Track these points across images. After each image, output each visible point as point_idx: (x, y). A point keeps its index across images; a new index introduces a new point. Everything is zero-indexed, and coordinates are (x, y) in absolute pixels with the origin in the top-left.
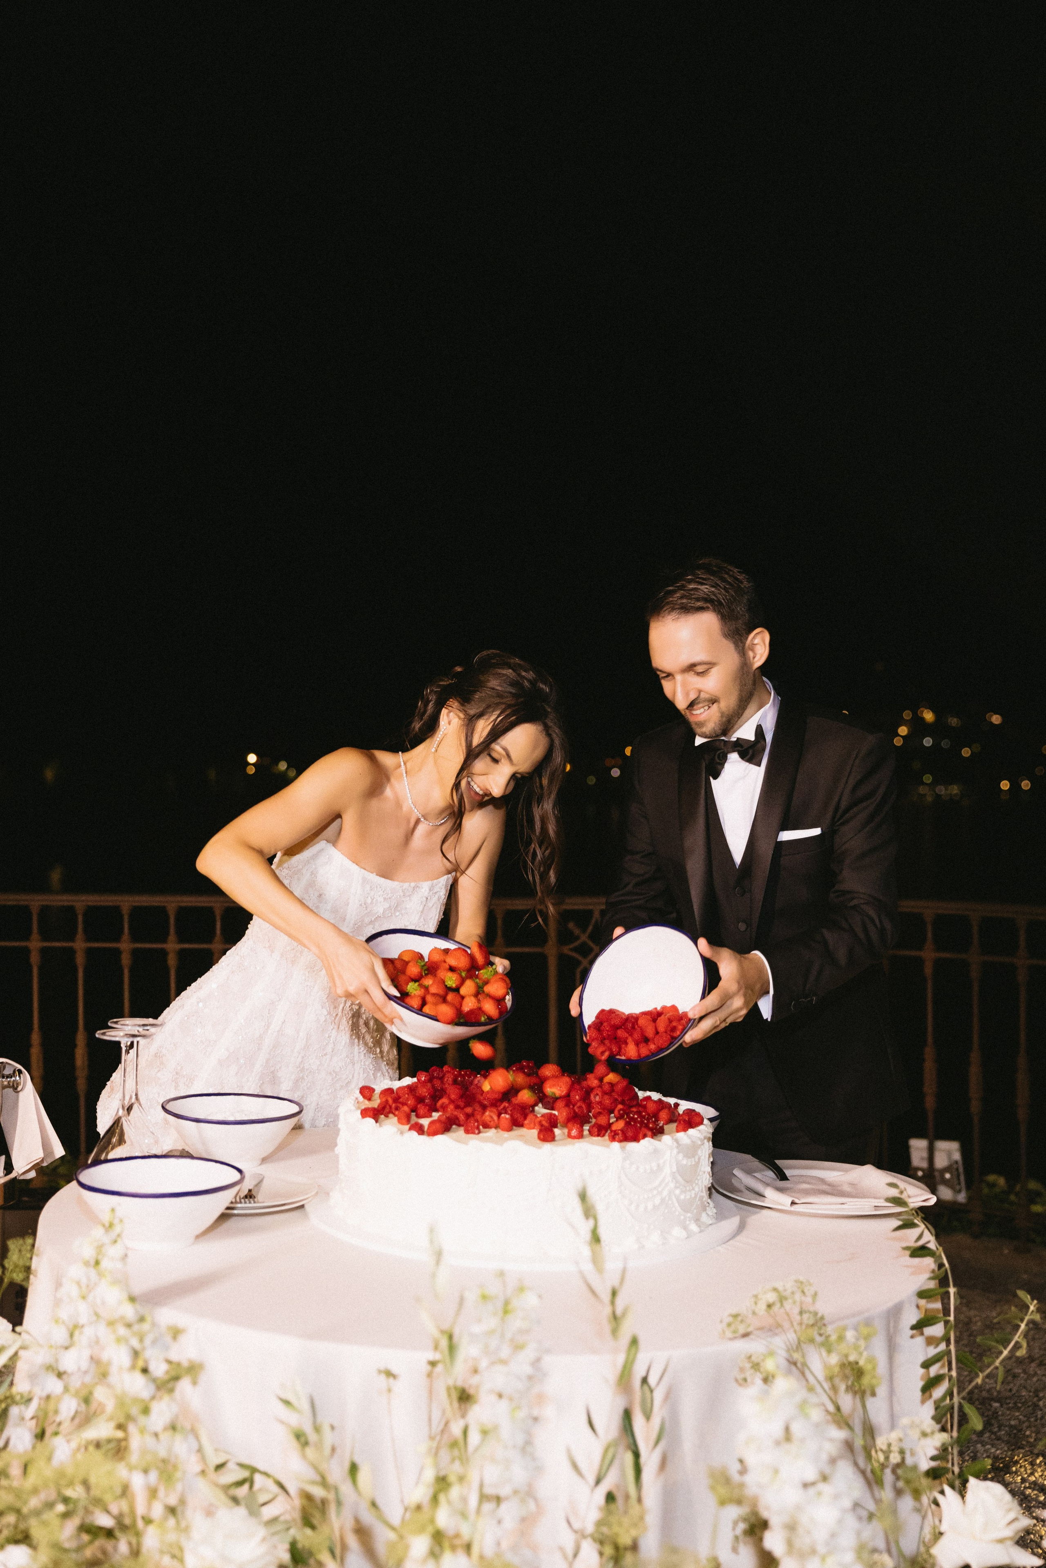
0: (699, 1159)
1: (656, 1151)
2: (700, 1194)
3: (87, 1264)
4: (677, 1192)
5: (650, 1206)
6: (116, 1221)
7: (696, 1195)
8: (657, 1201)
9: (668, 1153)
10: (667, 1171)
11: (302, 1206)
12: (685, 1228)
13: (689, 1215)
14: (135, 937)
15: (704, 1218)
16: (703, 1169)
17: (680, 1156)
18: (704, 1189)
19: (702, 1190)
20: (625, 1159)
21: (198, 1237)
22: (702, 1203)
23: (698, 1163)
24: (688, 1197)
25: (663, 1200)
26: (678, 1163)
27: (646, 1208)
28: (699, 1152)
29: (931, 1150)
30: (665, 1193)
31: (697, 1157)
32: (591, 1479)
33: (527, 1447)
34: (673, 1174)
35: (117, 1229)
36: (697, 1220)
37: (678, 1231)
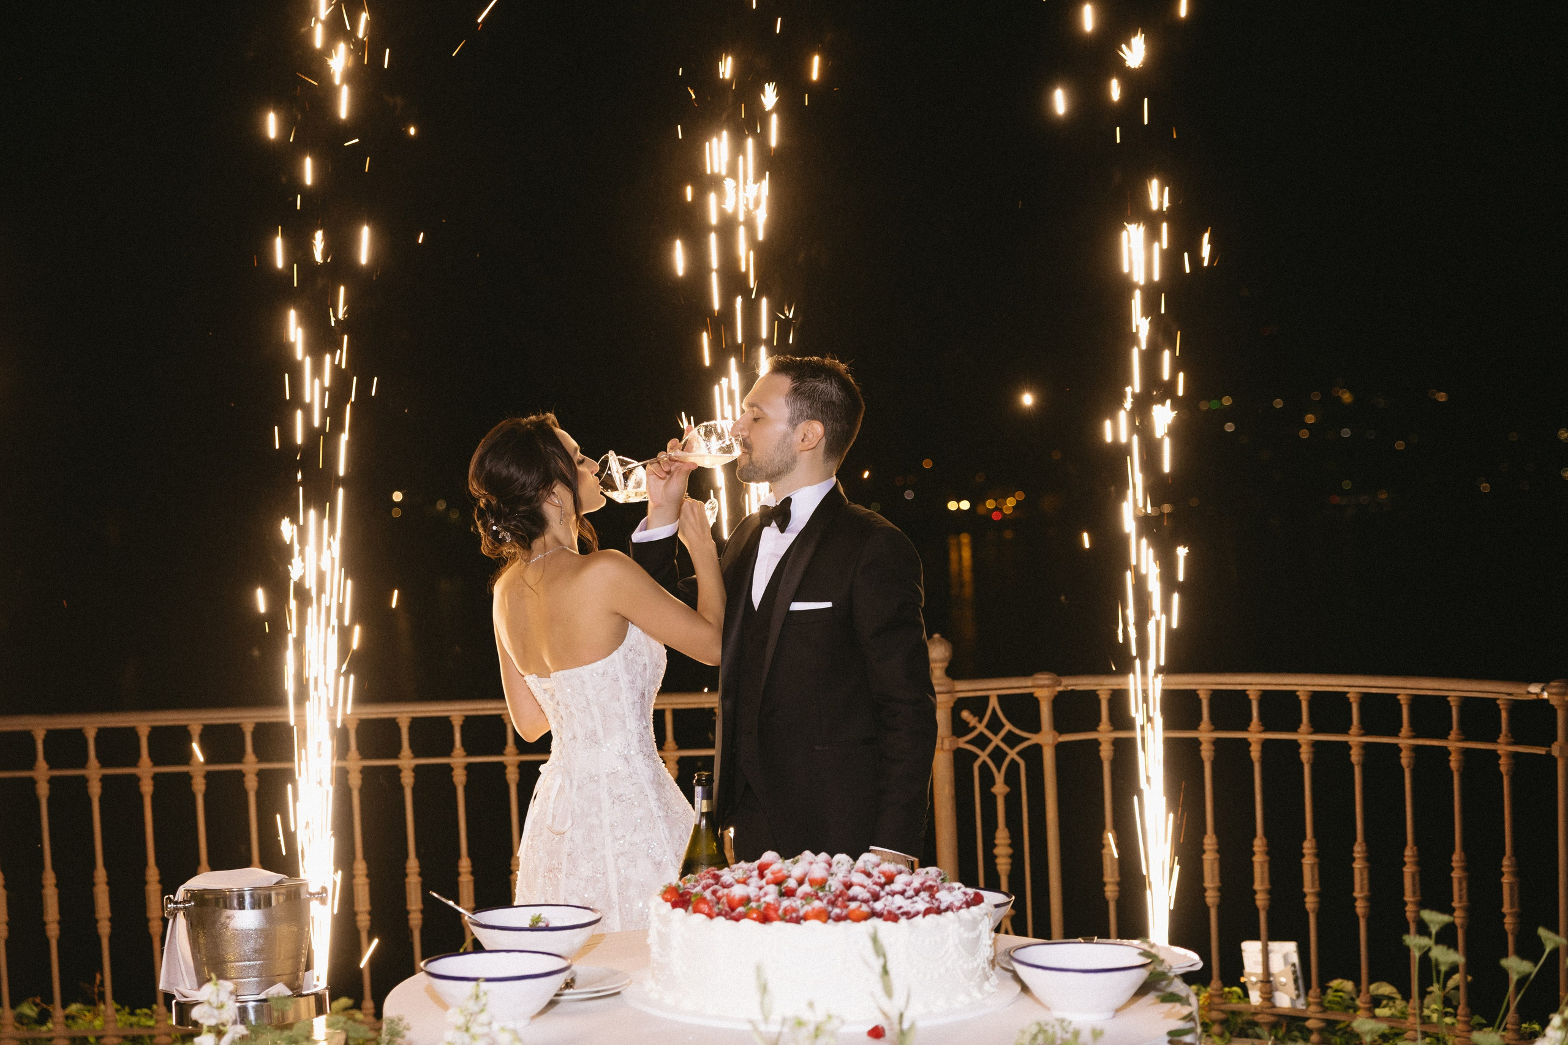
0: (980, 932)
1: (939, 924)
2: (982, 965)
3: (459, 1028)
4: (961, 962)
5: (935, 975)
6: (481, 994)
7: (978, 966)
8: (942, 970)
9: (951, 929)
10: (950, 942)
11: (618, 993)
12: (969, 995)
13: (972, 983)
14: (470, 749)
15: (987, 986)
16: (984, 942)
17: (962, 930)
18: (986, 962)
19: (984, 961)
21: (533, 1018)
22: (985, 974)
23: (978, 937)
24: (970, 967)
25: (947, 969)
26: (960, 936)
28: (980, 927)
29: (1266, 953)
30: (949, 964)
31: (978, 932)
34: (955, 946)
35: (483, 1000)
36: (980, 988)
37: (962, 998)
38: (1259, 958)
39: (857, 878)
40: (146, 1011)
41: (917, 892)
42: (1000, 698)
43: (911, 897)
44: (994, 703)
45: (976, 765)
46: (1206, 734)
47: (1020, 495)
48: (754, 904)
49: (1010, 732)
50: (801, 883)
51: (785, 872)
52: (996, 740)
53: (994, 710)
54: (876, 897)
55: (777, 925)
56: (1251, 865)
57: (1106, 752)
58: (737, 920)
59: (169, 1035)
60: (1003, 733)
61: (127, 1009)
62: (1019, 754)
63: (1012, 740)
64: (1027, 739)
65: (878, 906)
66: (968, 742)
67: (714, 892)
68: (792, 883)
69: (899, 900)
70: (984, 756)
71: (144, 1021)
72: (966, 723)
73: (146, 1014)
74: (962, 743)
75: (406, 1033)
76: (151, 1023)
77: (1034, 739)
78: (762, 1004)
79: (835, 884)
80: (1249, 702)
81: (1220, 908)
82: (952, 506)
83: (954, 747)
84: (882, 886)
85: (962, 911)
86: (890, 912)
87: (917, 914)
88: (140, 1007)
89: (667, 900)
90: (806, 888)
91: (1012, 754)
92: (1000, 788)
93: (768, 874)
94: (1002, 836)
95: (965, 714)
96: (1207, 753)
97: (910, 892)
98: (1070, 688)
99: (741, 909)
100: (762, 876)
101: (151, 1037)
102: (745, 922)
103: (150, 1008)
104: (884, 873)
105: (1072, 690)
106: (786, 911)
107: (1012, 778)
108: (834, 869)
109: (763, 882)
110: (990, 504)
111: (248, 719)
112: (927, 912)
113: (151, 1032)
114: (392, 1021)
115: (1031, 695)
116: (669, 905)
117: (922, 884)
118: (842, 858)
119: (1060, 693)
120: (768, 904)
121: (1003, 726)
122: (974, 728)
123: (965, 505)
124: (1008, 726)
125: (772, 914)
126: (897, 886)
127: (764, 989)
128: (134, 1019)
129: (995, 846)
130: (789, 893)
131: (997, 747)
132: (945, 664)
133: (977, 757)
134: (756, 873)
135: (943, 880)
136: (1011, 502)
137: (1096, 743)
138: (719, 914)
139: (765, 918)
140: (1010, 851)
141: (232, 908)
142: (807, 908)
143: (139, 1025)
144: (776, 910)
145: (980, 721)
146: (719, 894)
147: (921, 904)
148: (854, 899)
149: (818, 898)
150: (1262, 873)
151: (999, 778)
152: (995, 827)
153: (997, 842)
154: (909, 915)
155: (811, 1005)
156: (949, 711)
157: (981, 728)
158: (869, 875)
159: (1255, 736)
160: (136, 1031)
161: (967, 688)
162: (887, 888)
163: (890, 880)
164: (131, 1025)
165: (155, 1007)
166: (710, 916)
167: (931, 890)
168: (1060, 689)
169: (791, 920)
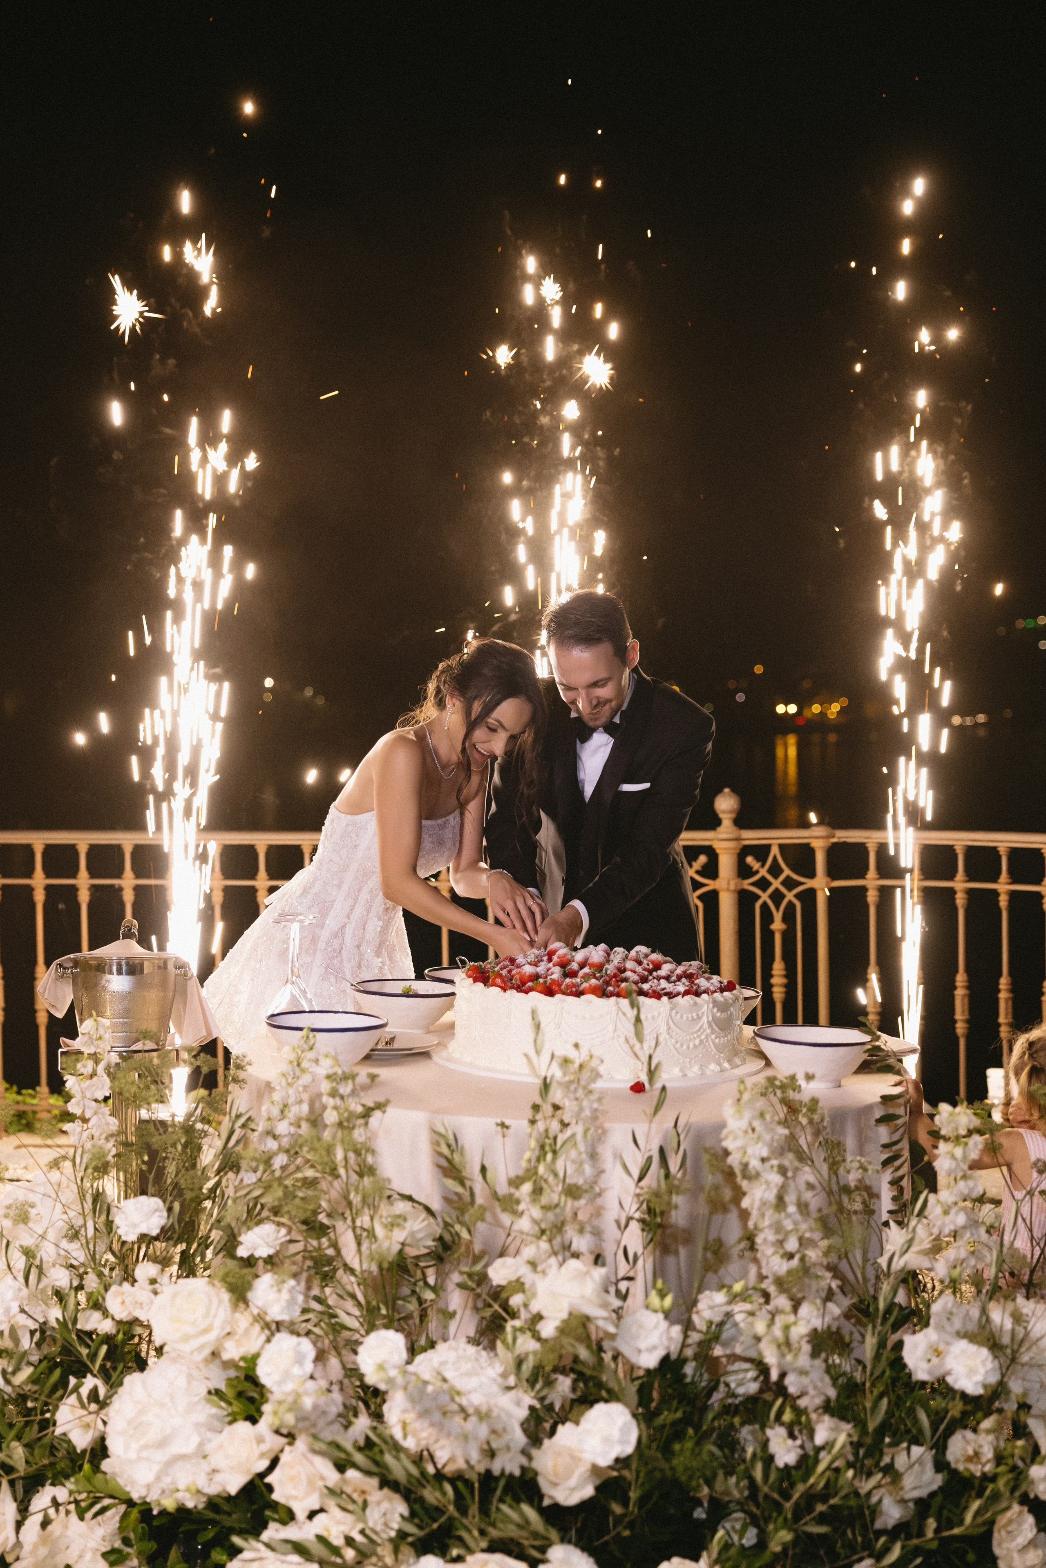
0: (731, 1013)
1: (696, 1003)
2: (731, 1041)
4: (713, 1036)
5: (691, 1046)
7: (728, 1041)
8: (697, 1042)
9: (705, 1007)
10: (705, 1019)
12: (719, 1064)
13: (722, 1055)
16: (734, 1022)
17: (715, 1010)
19: (734, 1038)
20: (672, 1009)
22: (735, 1049)
24: (722, 1042)
25: (701, 1041)
26: (714, 1016)
27: (688, 1047)
28: (731, 1009)
30: (703, 1037)
31: (728, 1013)
32: (636, 1174)
33: (593, 1156)
34: (709, 1023)
36: (730, 1061)
37: (713, 1067)
38: (1002, 1083)
39: (630, 965)
40: (30, 1091)
41: (679, 978)
42: (782, 847)
43: (675, 982)
44: (775, 851)
45: (758, 905)
46: (960, 884)
47: (845, 701)
48: (541, 980)
49: (788, 877)
50: (582, 966)
51: (569, 957)
52: (776, 884)
53: (775, 858)
54: (644, 980)
55: (559, 997)
56: (997, 1000)
57: (872, 897)
58: (526, 992)
59: (49, 1111)
60: (782, 877)
61: (15, 1088)
62: (796, 896)
63: (789, 884)
64: (802, 884)
65: (646, 987)
66: (753, 884)
67: (510, 971)
68: (574, 966)
69: (664, 983)
70: (765, 897)
71: (29, 1100)
72: (749, 868)
73: (30, 1095)
74: (747, 884)
75: (248, 1067)
76: (35, 1101)
77: (810, 883)
78: (535, 1041)
79: (611, 968)
80: (999, 857)
81: (969, 1038)
82: (780, 709)
83: (739, 888)
84: (650, 972)
85: (716, 995)
86: (654, 991)
87: (678, 994)
88: (27, 1088)
89: (469, 977)
90: (586, 970)
91: (790, 896)
92: (778, 925)
93: (555, 958)
94: (778, 967)
95: (750, 860)
96: (960, 900)
97: (674, 978)
98: (842, 840)
99: (530, 984)
100: (550, 960)
101: (34, 1112)
102: (533, 994)
103: (34, 1089)
104: (652, 962)
105: (845, 843)
106: (567, 986)
107: (789, 917)
108: (612, 956)
109: (551, 964)
110: (816, 709)
111: (127, 840)
112: (686, 993)
113: (35, 1108)
114: (238, 1057)
115: (808, 845)
116: (471, 980)
117: (685, 972)
118: (620, 950)
119: (834, 844)
120: (553, 980)
121: (782, 871)
122: (757, 872)
123: (792, 709)
124: (787, 872)
125: (555, 988)
126: (663, 972)
127: (538, 1027)
128: (20, 1098)
129: (771, 976)
130: (574, 974)
131: (777, 890)
132: (733, 816)
133: (758, 897)
134: (545, 958)
135: (704, 972)
136: (835, 708)
137: (864, 889)
138: (512, 988)
139: (549, 992)
140: (784, 981)
141: (111, 973)
142: (585, 985)
143: (24, 1103)
144: (560, 985)
145: (763, 866)
146: (514, 972)
147: (681, 988)
148: (625, 980)
149: (595, 977)
150: (1007, 1008)
151: (778, 916)
152: (772, 959)
153: (774, 972)
154: (671, 995)
155: (576, 1046)
156: (735, 857)
157: (763, 872)
158: (640, 963)
159: (1003, 886)
160: (22, 1108)
161: (752, 837)
162: (655, 974)
163: (657, 967)
164: (18, 1103)
165: (38, 1089)
166: (504, 990)
167: (690, 977)
168: (835, 840)
169: (572, 994)
